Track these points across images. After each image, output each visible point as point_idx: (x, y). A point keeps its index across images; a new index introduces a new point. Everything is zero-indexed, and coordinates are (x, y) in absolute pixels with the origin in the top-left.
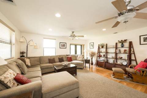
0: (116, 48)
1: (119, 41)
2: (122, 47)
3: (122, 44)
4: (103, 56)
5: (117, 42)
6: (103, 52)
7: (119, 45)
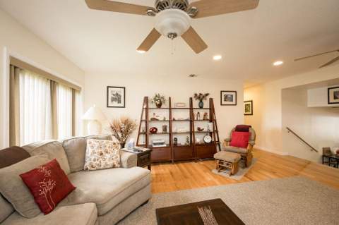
0: (191, 108)
1: (196, 95)
2: (201, 107)
3: (201, 101)
4: (160, 130)
5: (193, 96)
6: (161, 118)
7: (196, 103)
